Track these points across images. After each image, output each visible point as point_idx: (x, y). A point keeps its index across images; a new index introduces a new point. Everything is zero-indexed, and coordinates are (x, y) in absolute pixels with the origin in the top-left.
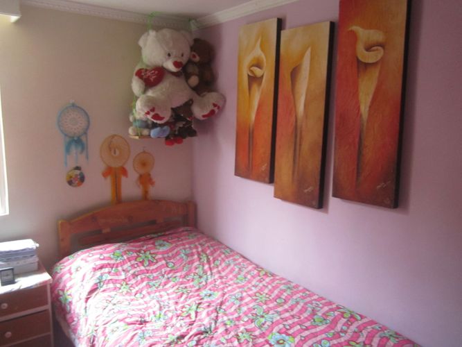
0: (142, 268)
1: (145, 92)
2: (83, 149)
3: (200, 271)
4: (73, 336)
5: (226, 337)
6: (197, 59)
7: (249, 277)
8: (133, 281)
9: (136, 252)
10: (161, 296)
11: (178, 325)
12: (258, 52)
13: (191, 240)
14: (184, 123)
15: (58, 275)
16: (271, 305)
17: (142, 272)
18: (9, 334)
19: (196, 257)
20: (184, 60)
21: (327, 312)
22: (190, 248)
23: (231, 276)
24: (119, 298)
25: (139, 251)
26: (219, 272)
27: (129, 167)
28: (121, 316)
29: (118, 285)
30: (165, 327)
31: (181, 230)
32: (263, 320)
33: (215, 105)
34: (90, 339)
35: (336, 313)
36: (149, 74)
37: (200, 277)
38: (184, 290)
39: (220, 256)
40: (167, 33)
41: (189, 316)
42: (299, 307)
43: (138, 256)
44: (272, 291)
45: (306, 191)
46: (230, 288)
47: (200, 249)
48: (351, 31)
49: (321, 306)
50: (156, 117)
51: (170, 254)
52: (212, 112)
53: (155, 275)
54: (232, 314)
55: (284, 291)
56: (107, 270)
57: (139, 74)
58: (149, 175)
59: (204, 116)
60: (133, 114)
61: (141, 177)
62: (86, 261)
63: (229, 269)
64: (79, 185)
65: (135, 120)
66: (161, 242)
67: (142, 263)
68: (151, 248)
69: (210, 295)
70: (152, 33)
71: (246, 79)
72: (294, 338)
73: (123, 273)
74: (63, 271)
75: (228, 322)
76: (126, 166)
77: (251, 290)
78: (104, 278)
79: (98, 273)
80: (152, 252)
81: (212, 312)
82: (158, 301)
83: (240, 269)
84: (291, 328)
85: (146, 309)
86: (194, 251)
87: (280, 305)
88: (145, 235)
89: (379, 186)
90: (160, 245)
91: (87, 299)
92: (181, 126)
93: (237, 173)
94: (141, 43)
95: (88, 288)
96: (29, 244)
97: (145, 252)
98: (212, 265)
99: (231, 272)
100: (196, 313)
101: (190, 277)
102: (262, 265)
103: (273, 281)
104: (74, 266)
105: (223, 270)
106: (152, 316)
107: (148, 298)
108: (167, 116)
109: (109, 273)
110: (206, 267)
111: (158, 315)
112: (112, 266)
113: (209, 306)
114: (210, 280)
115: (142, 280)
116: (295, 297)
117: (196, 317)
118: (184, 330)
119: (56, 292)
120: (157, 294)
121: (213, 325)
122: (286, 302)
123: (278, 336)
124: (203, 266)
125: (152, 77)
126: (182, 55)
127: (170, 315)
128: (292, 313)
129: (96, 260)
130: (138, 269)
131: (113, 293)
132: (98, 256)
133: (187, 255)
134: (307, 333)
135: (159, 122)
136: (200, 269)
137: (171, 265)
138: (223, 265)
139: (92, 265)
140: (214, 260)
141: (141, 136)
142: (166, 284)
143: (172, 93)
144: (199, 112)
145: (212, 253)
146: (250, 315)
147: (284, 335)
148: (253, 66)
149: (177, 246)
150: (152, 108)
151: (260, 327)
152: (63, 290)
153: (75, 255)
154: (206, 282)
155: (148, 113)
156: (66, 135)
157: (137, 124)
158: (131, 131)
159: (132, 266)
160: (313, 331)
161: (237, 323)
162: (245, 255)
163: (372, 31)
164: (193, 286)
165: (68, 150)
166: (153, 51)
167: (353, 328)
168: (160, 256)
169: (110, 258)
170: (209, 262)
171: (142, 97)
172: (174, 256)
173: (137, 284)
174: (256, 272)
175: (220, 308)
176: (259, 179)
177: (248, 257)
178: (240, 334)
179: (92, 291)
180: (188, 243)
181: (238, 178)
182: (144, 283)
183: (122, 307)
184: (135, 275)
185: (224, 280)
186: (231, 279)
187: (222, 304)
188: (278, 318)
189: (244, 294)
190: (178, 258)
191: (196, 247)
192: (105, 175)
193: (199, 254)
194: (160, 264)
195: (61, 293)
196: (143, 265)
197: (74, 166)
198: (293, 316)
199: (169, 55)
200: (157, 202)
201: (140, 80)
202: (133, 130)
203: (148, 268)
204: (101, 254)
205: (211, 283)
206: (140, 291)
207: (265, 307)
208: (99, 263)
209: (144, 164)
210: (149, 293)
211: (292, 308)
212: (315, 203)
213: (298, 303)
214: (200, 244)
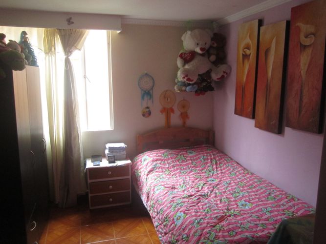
0: (178, 163)
1: (184, 65)
2: (151, 98)
3: (210, 168)
4: (140, 193)
5: (215, 199)
6: (215, 45)
7: (238, 174)
8: (172, 169)
9: (176, 154)
10: (186, 178)
11: (191, 191)
12: (248, 40)
13: (208, 151)
14: (206, 83)
15: (135, 162)
16: (246, 188)
17: (178, 165)
18: (111, 187)
19: (209, 161)
20: (207, 47)
21: (278, 195)
22: (207, 156)
23: (227, 172)
24: (164, 176)
25: (178, 155)
26: (221, 170)
27: (175, 108)
28: (163, 184)
29: (164, 170)
30: (184, 191)
31: (204, 146)
32: (238, 195)
33: (224, 72)
34: (147, 193)
35: (283, 196)
36: (186, 56)
37: (210, 171)
38: (199, 177)
39: (223, 161)
40: (197, 31)
41: (198, 188)
42: (262, 191)
43: (177, 157)
44: (248, 182)
45: (272, 123)
46: (225, 178)
47: (212, 157)
48: (297, 26)
49: (275, 191)
50: (189, 80)
51: (195, 158)
52: (223, 76)
53: (184, 167)
54: (222, 190)
55: (256, 182)
56: (159, 162)
57: (181, 56)
58: (187, 113)
59: (218, 79)
60: (177, 78)
61: (182, 114)
62: (149, 157)
63: (228, 168)
64: (148, 116)
65: (178, 82)
66: (191, 151)
67: (178, 160)
68: (185, 154)
69: (213, 180)
70: (189, 32)
71: (241, 56)
72: (252, 204)
73: (167, 165)
74: (138, 161)
75: (218, 193)
76: (173, 108)
77: (237, 180)
78: (157, 165)
79: (155, 163)
80: (185, 155)
81: (211, 188)
82: (183, 180)
83: (233, 169)
84: (252, 200)
85: (176, 182)
86: (209, 157)
87: (251, 189)
88: (183, 147)
89: (311, 120)
90: (190, 153)
91: (148, 175)
92: (205, 84)
93: (236, 113)
94: (183, 38)
95: (148, 169)
96: (122, 145)
97: (181, 155)
98: (218, 166)
99: (228, 170)
100: (202, 187)
101: (204, 171)
102: (248, 169)
103: (251, 177)
104: (143, 159)
105: (224, 169)
106: (179, 186)
107: (178, 178)
108: (195, 79)
109: (160, 163)
110: (215, 166)
111: (182, 186)
112: (162, 160)
113: (210, 185)
114: (215, 174)
115: (177, 169)
116: (261, 186)
117: (202, 189)
118: (193, 193)
119: (134, 170)
120: (184, 177)
121: (209, 193)
122: (255, 187)
123: (244, 202)
124: (213, 166)
125: (188, 57)
126: (206, 44)
127: (188, 186)
128: (256, 193)
129: (154, 156)
130: (176, 163)
131: (161, 174)
132: (155, 155)
133: (204, 159)
134: (261, 203)
135: (190, 82)
136: (211, 167)
137: (194, 163)
138: (224, 166)
139: (152, 159)
140: (220, 164)
141: (181, 90)
142: (189, 173)
143: (199, 66)
144: (215, 77)
145: (219, 160)
146: (232, 191)
147: (247, 202)
148: (245, 48)
149: (200, 154)
150: (186, 74)
151: (235, 197)
152: (137, 170)
153: (144, 153)
154: (213, 174)
155: (184, 78)
156: (142, 90)
157: (179, 84)
158: (175, 88)
159: (173, 162)
160: (265, 202)
161: (223, 194)
162: (239, 162)
163: (308, 26)
164: (205, 175)
165: (143, 98)
166: (189, 42)
167: (290, 204)
168: (189, 158)
169: (161, 156)
170: (216, 164)
171: (181, 69)
172: (197, 159)
173: (174, 171)
174: (242, 171)
175: (216, 187)
176: (247, 116)
177: (240, 163)
178: (223, 199)
179: (151, 171)
180: (206, 153)
181: (237, 115)
182: (178, 171)
183: (165, 180)
184: (173, 166)
185: (223, 174)
186: (227, 174)
187: (217, 185)
188: (247, 194)
189: (232, 182)
190: (199, 160)
191: (211, 156)
192: (162, 112)
193: (211, 159)
194: (188, 162)
195: (136, 171)
196: (179, 162)
197: (146, 106)
198: (256, 195)
199: (198, 44)
200: (190, 129)
201: (181, 60)
202: (177, 87)
203: (181, 164)
204: (157, 154)
205: (215, 175)
206: (175, 174)
207: (241, 189)
208: (155, 158)
209: (184, 107)
210: (180, 176)
211: (257, 191)
212: (276, 130)
213: (262, 189)
214: (214, 155)
